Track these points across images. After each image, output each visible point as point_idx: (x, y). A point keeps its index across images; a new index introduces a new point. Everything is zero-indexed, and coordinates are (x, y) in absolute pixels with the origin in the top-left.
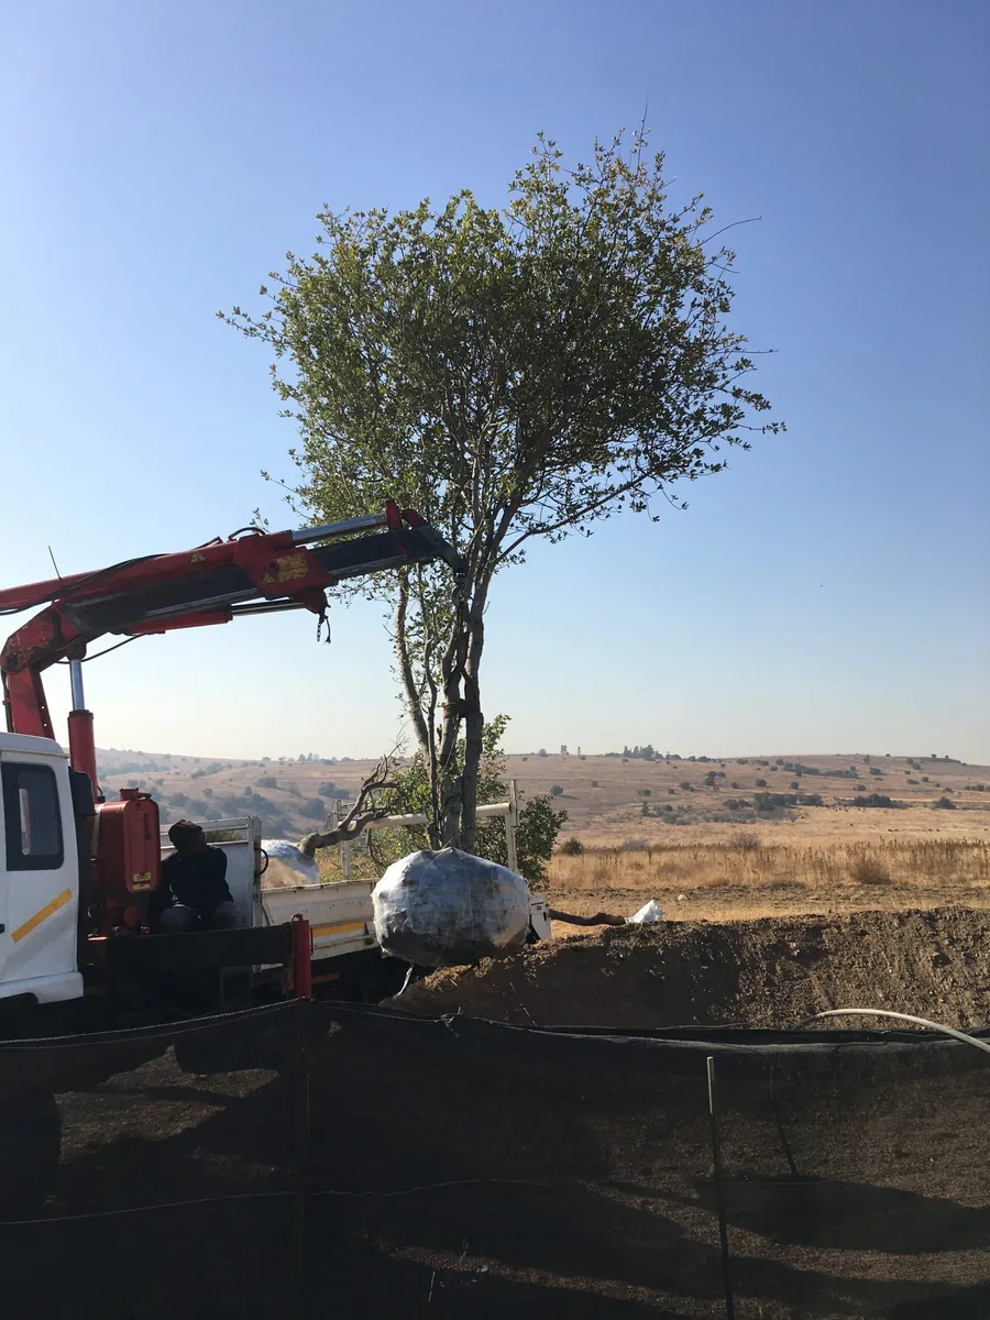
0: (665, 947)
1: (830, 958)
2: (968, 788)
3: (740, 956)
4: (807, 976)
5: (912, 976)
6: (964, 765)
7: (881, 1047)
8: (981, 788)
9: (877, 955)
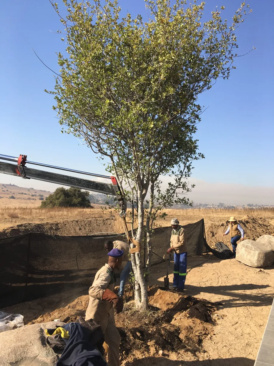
0: (30, 229)
1: (61, 229)
2: (19, 193)
3: (44, 230)
4: (57, 233)
5: (76, 232)
6: (18, 187)
7: (111, 237)
8: (22, 193)
9: (69, 229)
